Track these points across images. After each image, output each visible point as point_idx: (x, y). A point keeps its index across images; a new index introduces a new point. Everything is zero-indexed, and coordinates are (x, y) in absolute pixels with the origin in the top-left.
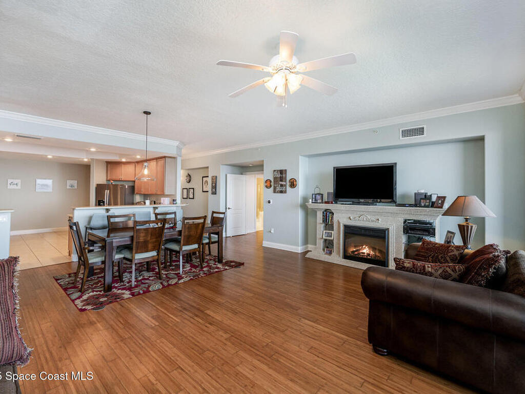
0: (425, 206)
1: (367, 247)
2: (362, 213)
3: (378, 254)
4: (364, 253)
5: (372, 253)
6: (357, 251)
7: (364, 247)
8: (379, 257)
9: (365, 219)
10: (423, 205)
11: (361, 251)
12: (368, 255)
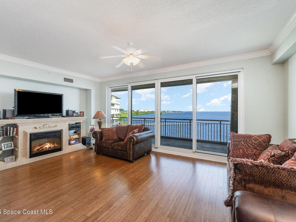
0: (76, 116)
1: (48, 144)
2: (45, 123)
3: (56, 145)
4: (47, 148)
5: (52, 146)
6: (41, 148)
7: (46, 144)
8: (57, 146)
9: (48, 127)
10: (75, 116)
11: (44, 147)
12: (50, 148)
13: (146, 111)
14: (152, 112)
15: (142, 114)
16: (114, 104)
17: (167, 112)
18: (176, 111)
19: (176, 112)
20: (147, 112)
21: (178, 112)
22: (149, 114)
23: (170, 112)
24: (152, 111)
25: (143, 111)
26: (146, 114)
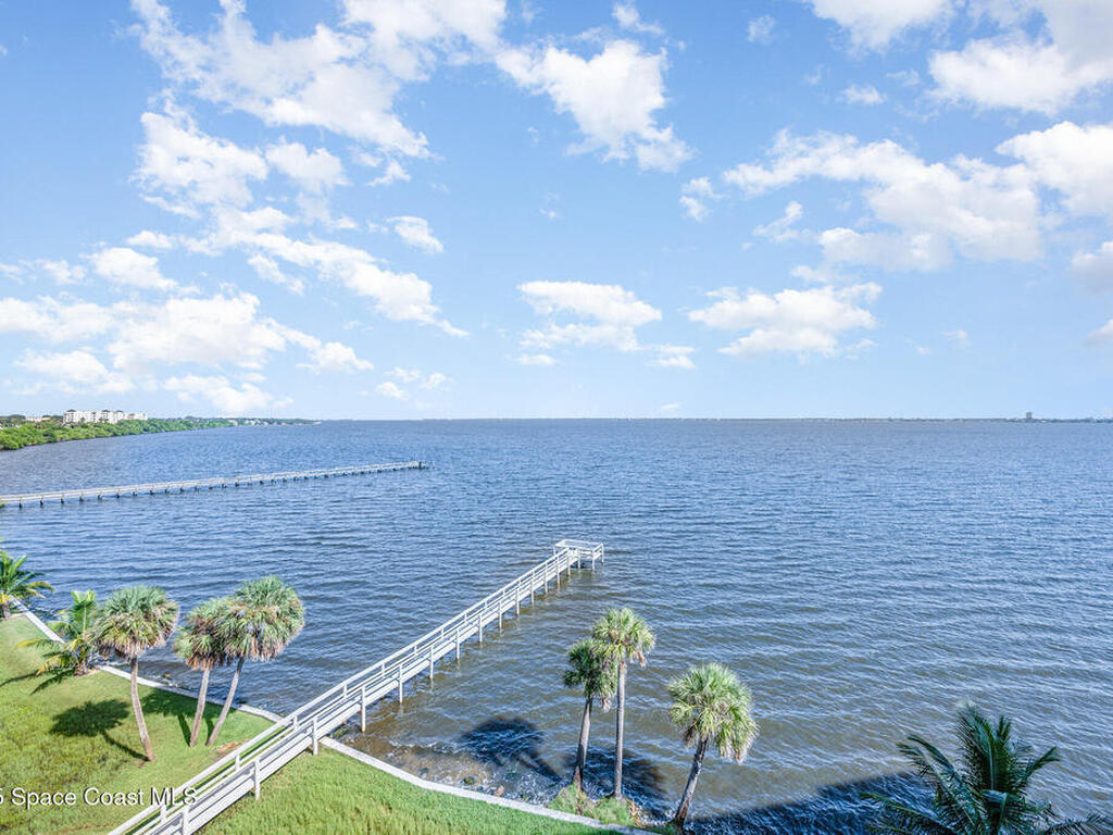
13: (113, 421)
14: (151, 422)
15: (87, 438)
17: (236, 423)
18: (286, 421)
19: (279, 422)
20: (120, 423)
22: (131, 434)
23: (253, 423)
24: (148, 421)
25: (89, 419)
26: (115, 435)
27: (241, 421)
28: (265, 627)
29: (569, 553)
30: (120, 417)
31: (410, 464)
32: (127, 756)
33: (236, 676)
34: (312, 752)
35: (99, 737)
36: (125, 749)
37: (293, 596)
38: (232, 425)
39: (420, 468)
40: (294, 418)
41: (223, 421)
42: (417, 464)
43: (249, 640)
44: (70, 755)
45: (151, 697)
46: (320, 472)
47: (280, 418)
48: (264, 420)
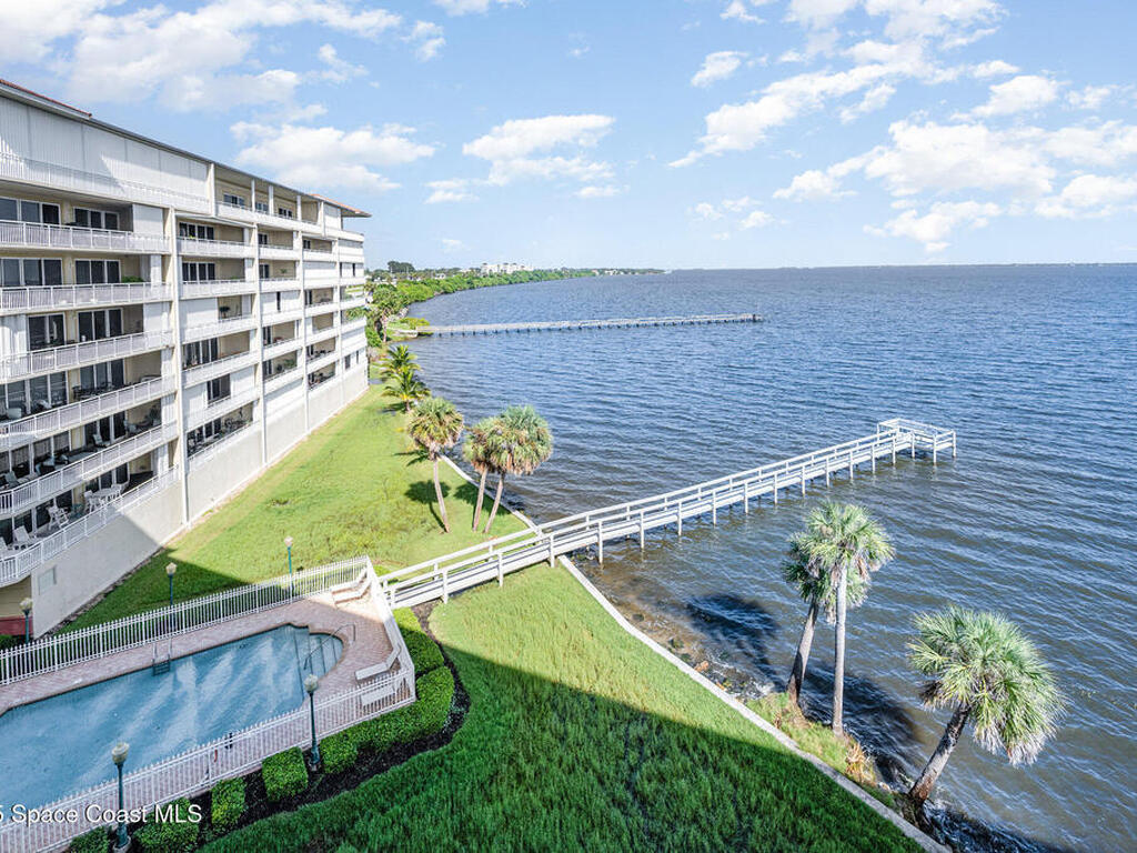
13: (509, 272)
14: (535, 273)
15: (493, 285)
16: (330, 242)
17: (597, 273)
18: (638, 271)
19: (633, 272)
20: (514, 274)
21: (644, 272)
22: (521, 282)
23: (611, 272)
24: (533, 272)
25: (495, 271)
26: (511, 283)
27: (602, 271)
28: (515, 447)
29: (900, 434)
30: (515, 268)
31: (742, 317)
32: (436, 523)
33: (501, 483)
34: (549, 563)
35: (427, 505)
36: (438, 519)
37: (544, 426)
38: (594, 275)
39: (754, 321)
40: (646, 267)
41: (588, 271)
42: (751, 317)
43: (505, 456)
44: (409, 513)
45: (463, 487)
46: (651, 320)
47: (634, 268)
48: (621, 270)
